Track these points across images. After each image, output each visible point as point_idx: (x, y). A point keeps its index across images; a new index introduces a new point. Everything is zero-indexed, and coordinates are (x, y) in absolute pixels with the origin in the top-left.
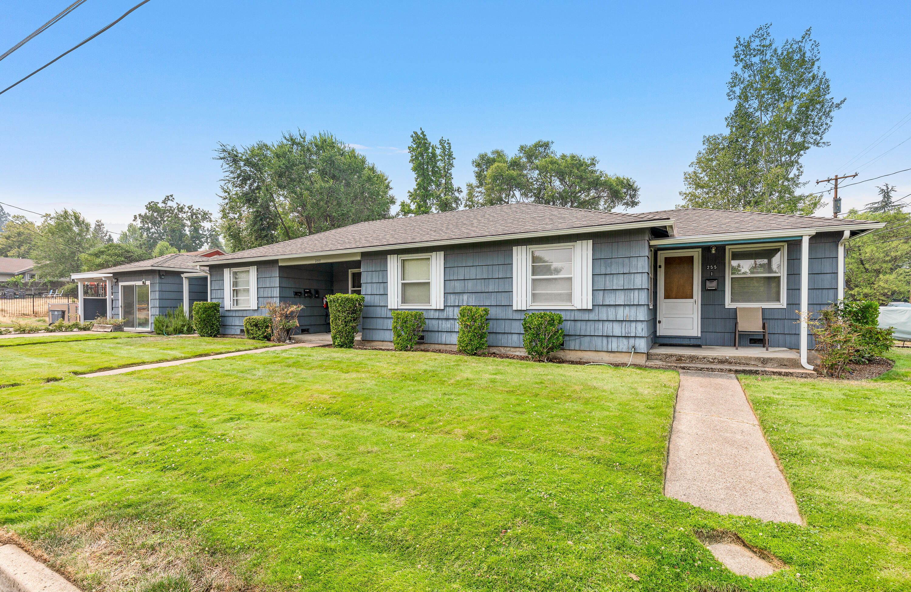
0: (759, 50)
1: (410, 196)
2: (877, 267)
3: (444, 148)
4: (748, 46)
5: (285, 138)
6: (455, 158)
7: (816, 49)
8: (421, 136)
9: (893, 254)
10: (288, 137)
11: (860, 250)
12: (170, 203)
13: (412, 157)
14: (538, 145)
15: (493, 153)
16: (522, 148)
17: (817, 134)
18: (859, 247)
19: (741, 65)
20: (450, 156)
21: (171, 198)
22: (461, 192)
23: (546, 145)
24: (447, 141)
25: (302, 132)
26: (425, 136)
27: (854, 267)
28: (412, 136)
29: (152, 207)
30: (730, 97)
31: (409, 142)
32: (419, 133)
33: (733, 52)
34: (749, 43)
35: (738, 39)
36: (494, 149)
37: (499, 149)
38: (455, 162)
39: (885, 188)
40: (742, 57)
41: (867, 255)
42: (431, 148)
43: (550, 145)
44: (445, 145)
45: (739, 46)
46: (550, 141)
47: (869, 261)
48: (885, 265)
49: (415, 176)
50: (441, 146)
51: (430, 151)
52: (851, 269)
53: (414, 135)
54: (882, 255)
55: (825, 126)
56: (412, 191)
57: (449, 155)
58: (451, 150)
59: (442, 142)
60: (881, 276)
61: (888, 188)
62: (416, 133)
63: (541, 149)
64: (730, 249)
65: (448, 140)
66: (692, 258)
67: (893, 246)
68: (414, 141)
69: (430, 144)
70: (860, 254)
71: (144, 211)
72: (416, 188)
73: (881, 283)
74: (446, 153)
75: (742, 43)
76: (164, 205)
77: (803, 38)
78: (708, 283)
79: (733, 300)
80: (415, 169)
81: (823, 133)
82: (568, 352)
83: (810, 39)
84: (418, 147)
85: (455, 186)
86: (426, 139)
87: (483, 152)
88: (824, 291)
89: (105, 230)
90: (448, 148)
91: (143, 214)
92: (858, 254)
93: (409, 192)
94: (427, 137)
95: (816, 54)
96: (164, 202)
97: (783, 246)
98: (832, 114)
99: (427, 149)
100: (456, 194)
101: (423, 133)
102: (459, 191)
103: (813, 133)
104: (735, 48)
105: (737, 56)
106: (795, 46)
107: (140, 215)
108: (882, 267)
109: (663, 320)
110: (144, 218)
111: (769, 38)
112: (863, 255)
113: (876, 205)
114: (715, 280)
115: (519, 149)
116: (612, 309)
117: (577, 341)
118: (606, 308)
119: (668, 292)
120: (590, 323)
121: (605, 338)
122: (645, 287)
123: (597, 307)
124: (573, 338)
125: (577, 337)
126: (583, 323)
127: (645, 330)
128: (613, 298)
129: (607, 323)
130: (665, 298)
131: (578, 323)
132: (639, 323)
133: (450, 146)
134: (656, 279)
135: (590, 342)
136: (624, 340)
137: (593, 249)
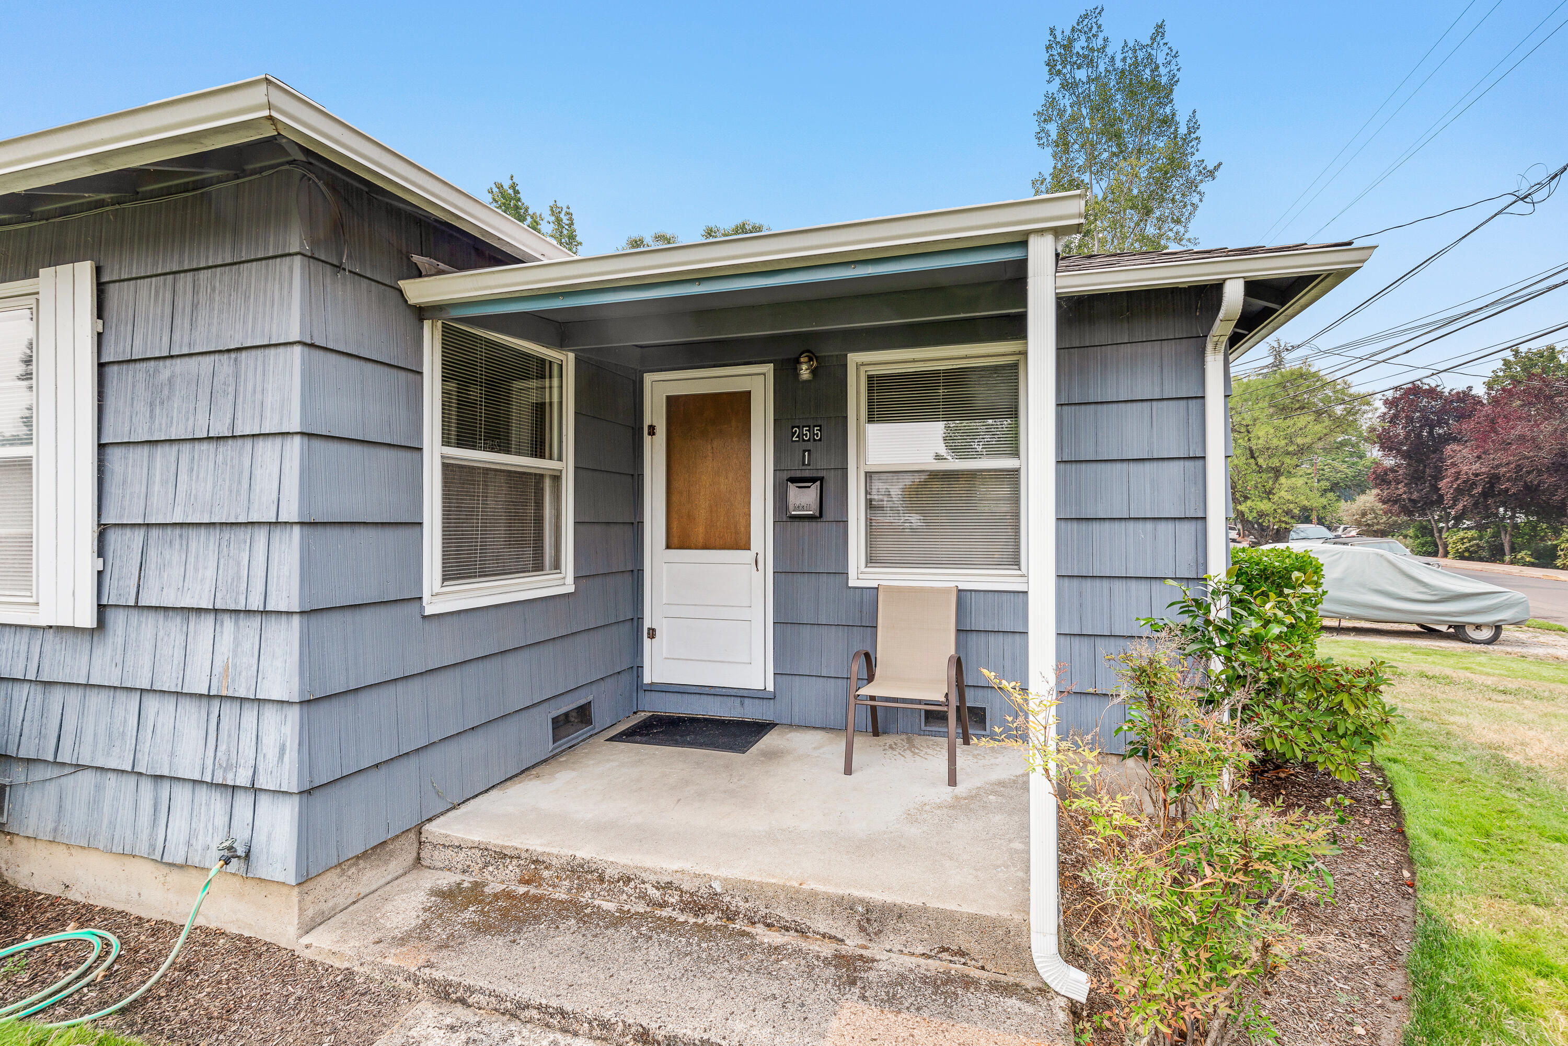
0: (1085, 57)
2: (1275, 462)
3: (559, 222)
4: (1068, 47)
6: (580, 244)
7: (1174, 62)
8: (511, 191)
9: (1300, 441)
11: (1249, 432)
14: (741, 228)
15: (654, 237)
16: (710, 232)
17: (1178, 221)
18: (1247, 426)
19: (1057, 81)
20: (572, 237)
23: (756, 229)
24: (565, 209)
26: (517, 192)
27: (1241, 461)
28: (491, 191)
30: (1041, 142)
32: (507, 185)
33: (1046, 57)
34: (1071, 41)
35: (1052, 31)
37: (665, 232)
39: (1276, 345)
40: (1059, 67)
41: (1260, 441)
44: (562, 215)
45: (1054, 45)
47: (1262, 452)
48: (1287, 460)
50: (553, 218)
52: (1236, 466)
53: (495, 190)
54: (1283, 443)
55: (1189, 207)
57: (569, 237)
58: (575, 226)
59: (555, 211)
60: (1283, 480)
61: (1280, 346)
62: (500, 187)
64: (858, 366)
65: (568, 208)
66: (746, 396)
67: (1300, 425)
69: (526, 210)
70: (1249, 440)
73: (1283, 493)
74: (565, 232)
75: (1059, 39)
77: (1153, 39)
78: (793, 490)
79: (871, 560)
81: (1188, 219)
82: (22, 844)
83: (1164, 41)
86: (519, 200)
90: (567, 222)
92: (1246, 438)
94: (521, 196)
95: (1175, 71)
98: (1201, 187)
101: (513, 186)
103: (1173, 221)
104: (1047, 48)
105: (1051, 64)
106: (1141, 55)
108: (1283, 463)
109: (664, 628)
111: (1101, 36)
112: (1254, 442)
113: (1265, 371)
114: (813, 480)
115: (703, 233)
116: (174, 626)
117: (52, 789)
118: (149, 625)
119: (675, 525)
120: (96, 700)
121: (147, 787)
122: (290, 512)
123: (116, 620)
124: (39, 773)
125: (50, 772)
126: (74, 696)
127: (292, 755)
128: (176, 572)
129: (152, 704)
130: (668, 547)
131: (57, 695)
132: (270, 715)
133: (571, 219)
134: (641, 476)
135: (95, 804)
136: (217, 803)
137: (100, 312)
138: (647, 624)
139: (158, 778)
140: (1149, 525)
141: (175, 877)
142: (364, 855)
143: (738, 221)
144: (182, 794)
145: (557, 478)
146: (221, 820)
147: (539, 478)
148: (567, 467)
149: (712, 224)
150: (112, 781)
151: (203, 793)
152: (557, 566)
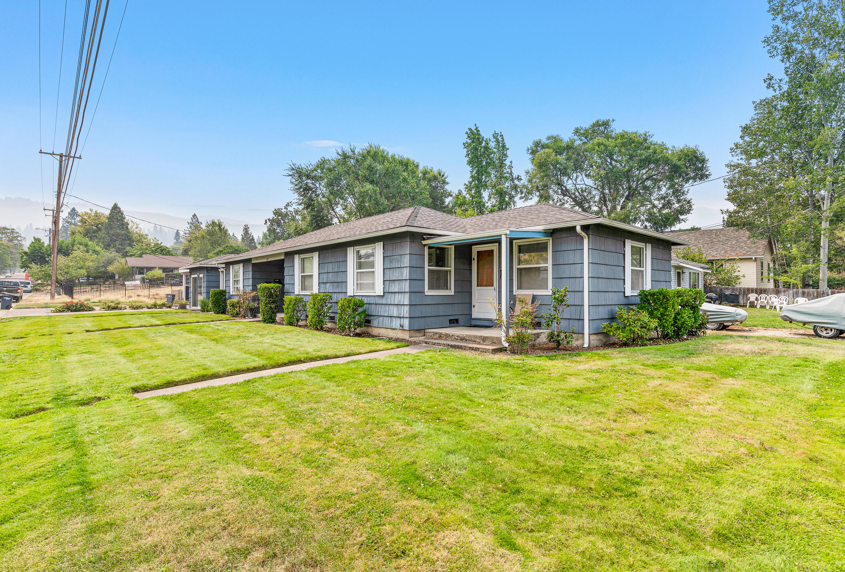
1: (466, 188)
3: (497, 141)
5: (338, 154)
6: (508, 149)
8: (475, 131)
10: (340, 153)
12: (290, 209)
13: (467, 152)
14: (597, 124)
15: (549, 138)
16: (577, 131)
20: (504, 146)
21: (290, 204)
22: (521, 179)
23: (606, 124)
25: (352, 147)
26: (478, 131)
28: (467, 133)
29: (277, 212)
31: (465, 139)
32: (473, 128)
36: (549, 134)
37: (555, 134)
38: (508, 152)
42: (484, 142)
43: (611, 123)
44: (499, 137)
46: (611, 119)
49: (470, 169)
50: (494, 139)
51: (483, 145)
53: (469, 131)
56: (467, 183)
57: (503, 148)
58: (505, 141)
59: (495, 136)
62: (470, 129)
63: (602, 128)
64: (516, 243)
65: (501, 133)
66: (493, 251)
68: (469, 137)
69: (483, 138)
71: (271, 216)
72: (471, 180)
74: (500, 145)
76: (285, 210)
79: (518, 288)
80: (470, 163)
82: (373, 328)
84: (473, 142)
85: (515, 175)
86: (480, 134)
87: (537, 139)
88: (577, 279)
89: (250, 232)
90: (501, 140)
91: (271, 218)
93: (465, 184)
94: (481, 132)
96: (286, 208)
97: (549, 240)
99: (481, 143)
100: (516, 182)
101: (476, 129)
102: (519, 179)
107: (269, 219)
109: (476, 305)
110: (272, 221)
115: (573, 132)
116: (393, 295)
117: (377, 320)
118: (390, 295)
119: (480, 281)
120: (383, 306)
121: (390, 318)
122: (408, 278)
123: (386, 294)
124: (375, 317)
125: (377, 317)
126: (380, 306)
127: (408, 312)
128: (393, 287)
129: (390, 306)
130: (478, 286)
131: (378, 306)
132: (405, 307)
133: (503, 138)
134: (471, 270)
135: (383, 321)
136: (399, 320)
137: (384, 249)
138: (473, 304)
139: (391, 317)
140: (574, 279)
141: (393, 331)
142: (416, 330)
143: (594, 121)
144: (394, 319)
145: (450, 271)
146: (399, 322)
147: (447, 271)
148: (452, 269)
149: (578, 126)
150: (385, 318)
151: (397, 319)
152: (450, 289)
